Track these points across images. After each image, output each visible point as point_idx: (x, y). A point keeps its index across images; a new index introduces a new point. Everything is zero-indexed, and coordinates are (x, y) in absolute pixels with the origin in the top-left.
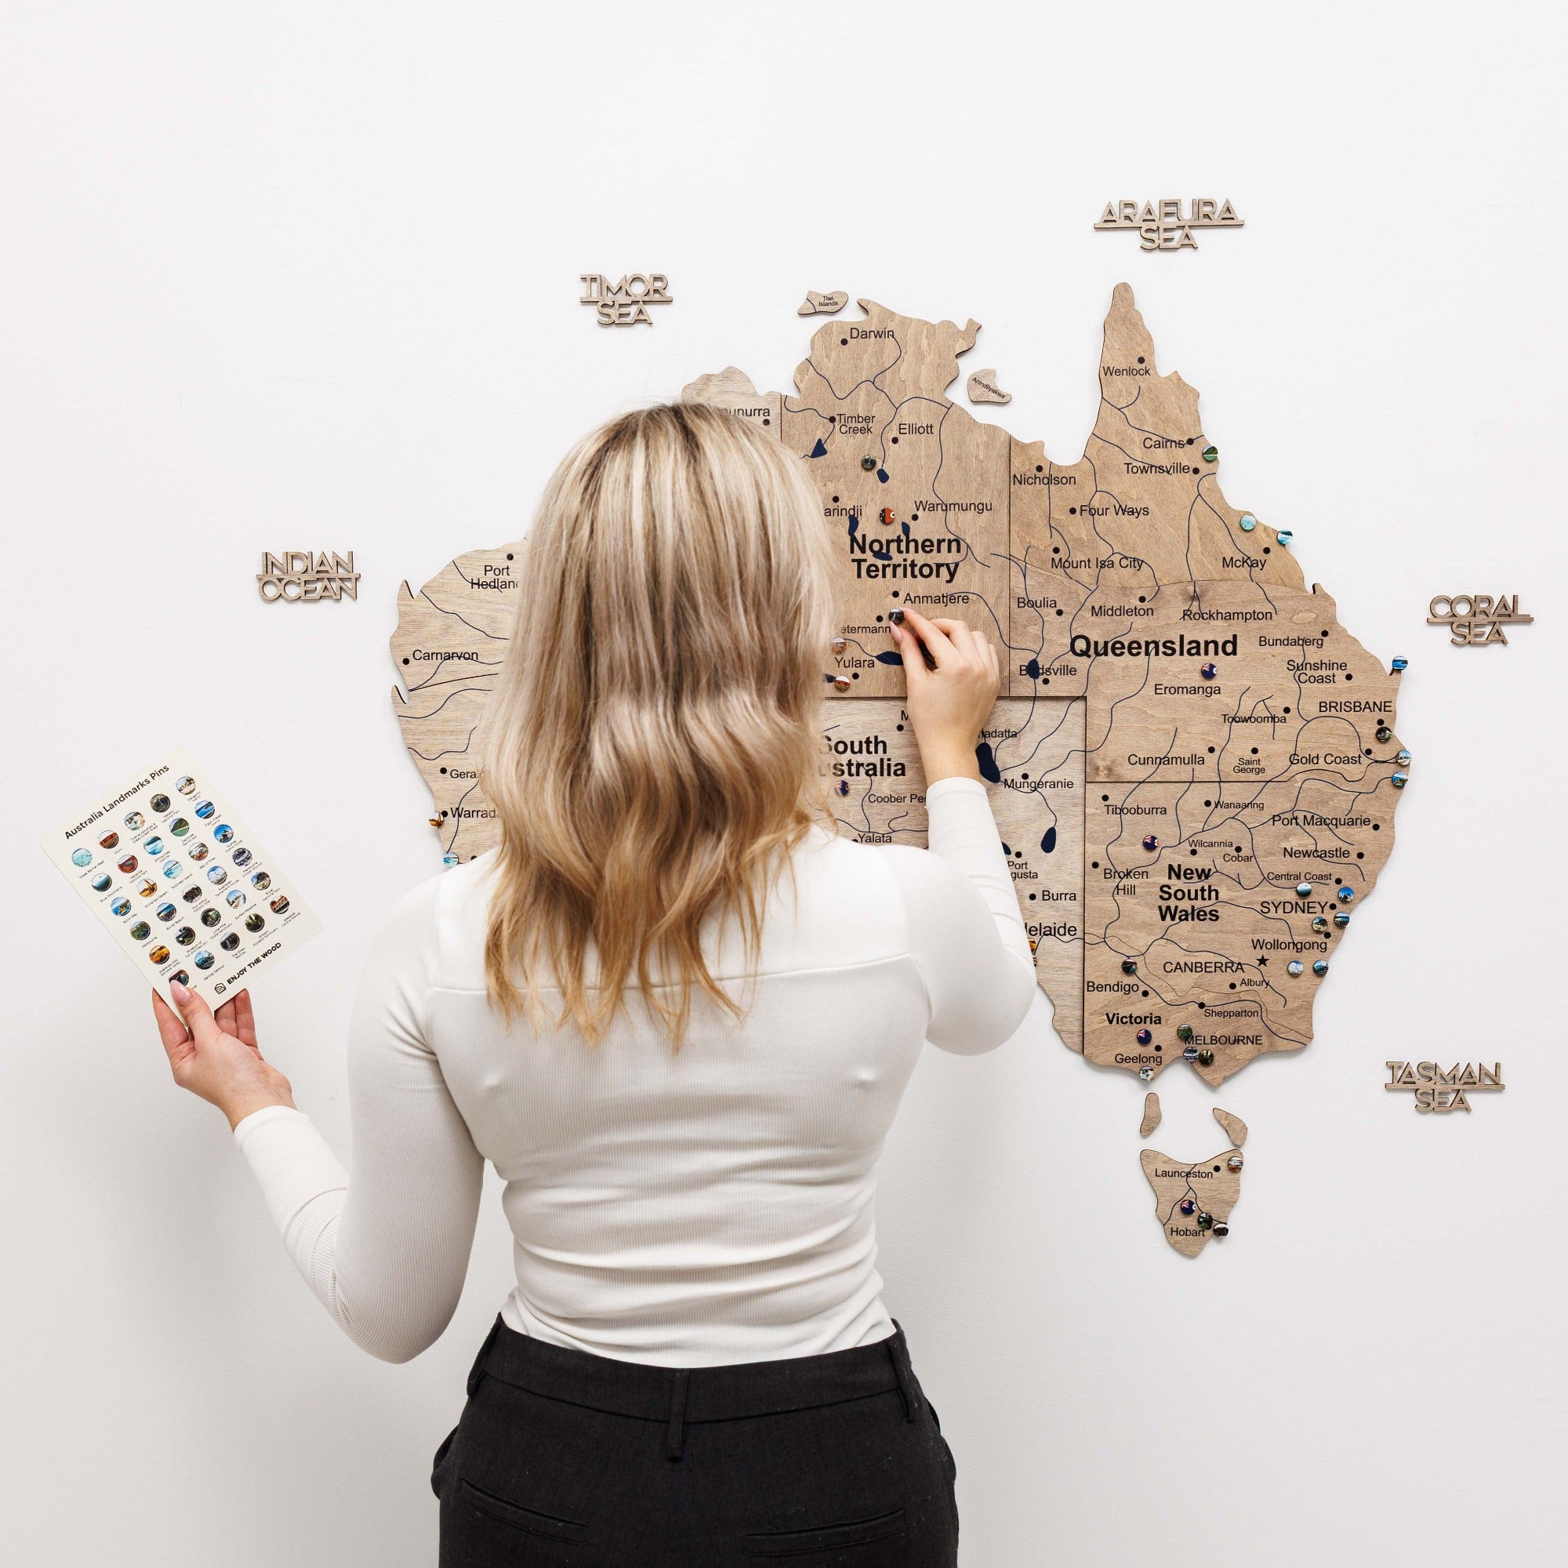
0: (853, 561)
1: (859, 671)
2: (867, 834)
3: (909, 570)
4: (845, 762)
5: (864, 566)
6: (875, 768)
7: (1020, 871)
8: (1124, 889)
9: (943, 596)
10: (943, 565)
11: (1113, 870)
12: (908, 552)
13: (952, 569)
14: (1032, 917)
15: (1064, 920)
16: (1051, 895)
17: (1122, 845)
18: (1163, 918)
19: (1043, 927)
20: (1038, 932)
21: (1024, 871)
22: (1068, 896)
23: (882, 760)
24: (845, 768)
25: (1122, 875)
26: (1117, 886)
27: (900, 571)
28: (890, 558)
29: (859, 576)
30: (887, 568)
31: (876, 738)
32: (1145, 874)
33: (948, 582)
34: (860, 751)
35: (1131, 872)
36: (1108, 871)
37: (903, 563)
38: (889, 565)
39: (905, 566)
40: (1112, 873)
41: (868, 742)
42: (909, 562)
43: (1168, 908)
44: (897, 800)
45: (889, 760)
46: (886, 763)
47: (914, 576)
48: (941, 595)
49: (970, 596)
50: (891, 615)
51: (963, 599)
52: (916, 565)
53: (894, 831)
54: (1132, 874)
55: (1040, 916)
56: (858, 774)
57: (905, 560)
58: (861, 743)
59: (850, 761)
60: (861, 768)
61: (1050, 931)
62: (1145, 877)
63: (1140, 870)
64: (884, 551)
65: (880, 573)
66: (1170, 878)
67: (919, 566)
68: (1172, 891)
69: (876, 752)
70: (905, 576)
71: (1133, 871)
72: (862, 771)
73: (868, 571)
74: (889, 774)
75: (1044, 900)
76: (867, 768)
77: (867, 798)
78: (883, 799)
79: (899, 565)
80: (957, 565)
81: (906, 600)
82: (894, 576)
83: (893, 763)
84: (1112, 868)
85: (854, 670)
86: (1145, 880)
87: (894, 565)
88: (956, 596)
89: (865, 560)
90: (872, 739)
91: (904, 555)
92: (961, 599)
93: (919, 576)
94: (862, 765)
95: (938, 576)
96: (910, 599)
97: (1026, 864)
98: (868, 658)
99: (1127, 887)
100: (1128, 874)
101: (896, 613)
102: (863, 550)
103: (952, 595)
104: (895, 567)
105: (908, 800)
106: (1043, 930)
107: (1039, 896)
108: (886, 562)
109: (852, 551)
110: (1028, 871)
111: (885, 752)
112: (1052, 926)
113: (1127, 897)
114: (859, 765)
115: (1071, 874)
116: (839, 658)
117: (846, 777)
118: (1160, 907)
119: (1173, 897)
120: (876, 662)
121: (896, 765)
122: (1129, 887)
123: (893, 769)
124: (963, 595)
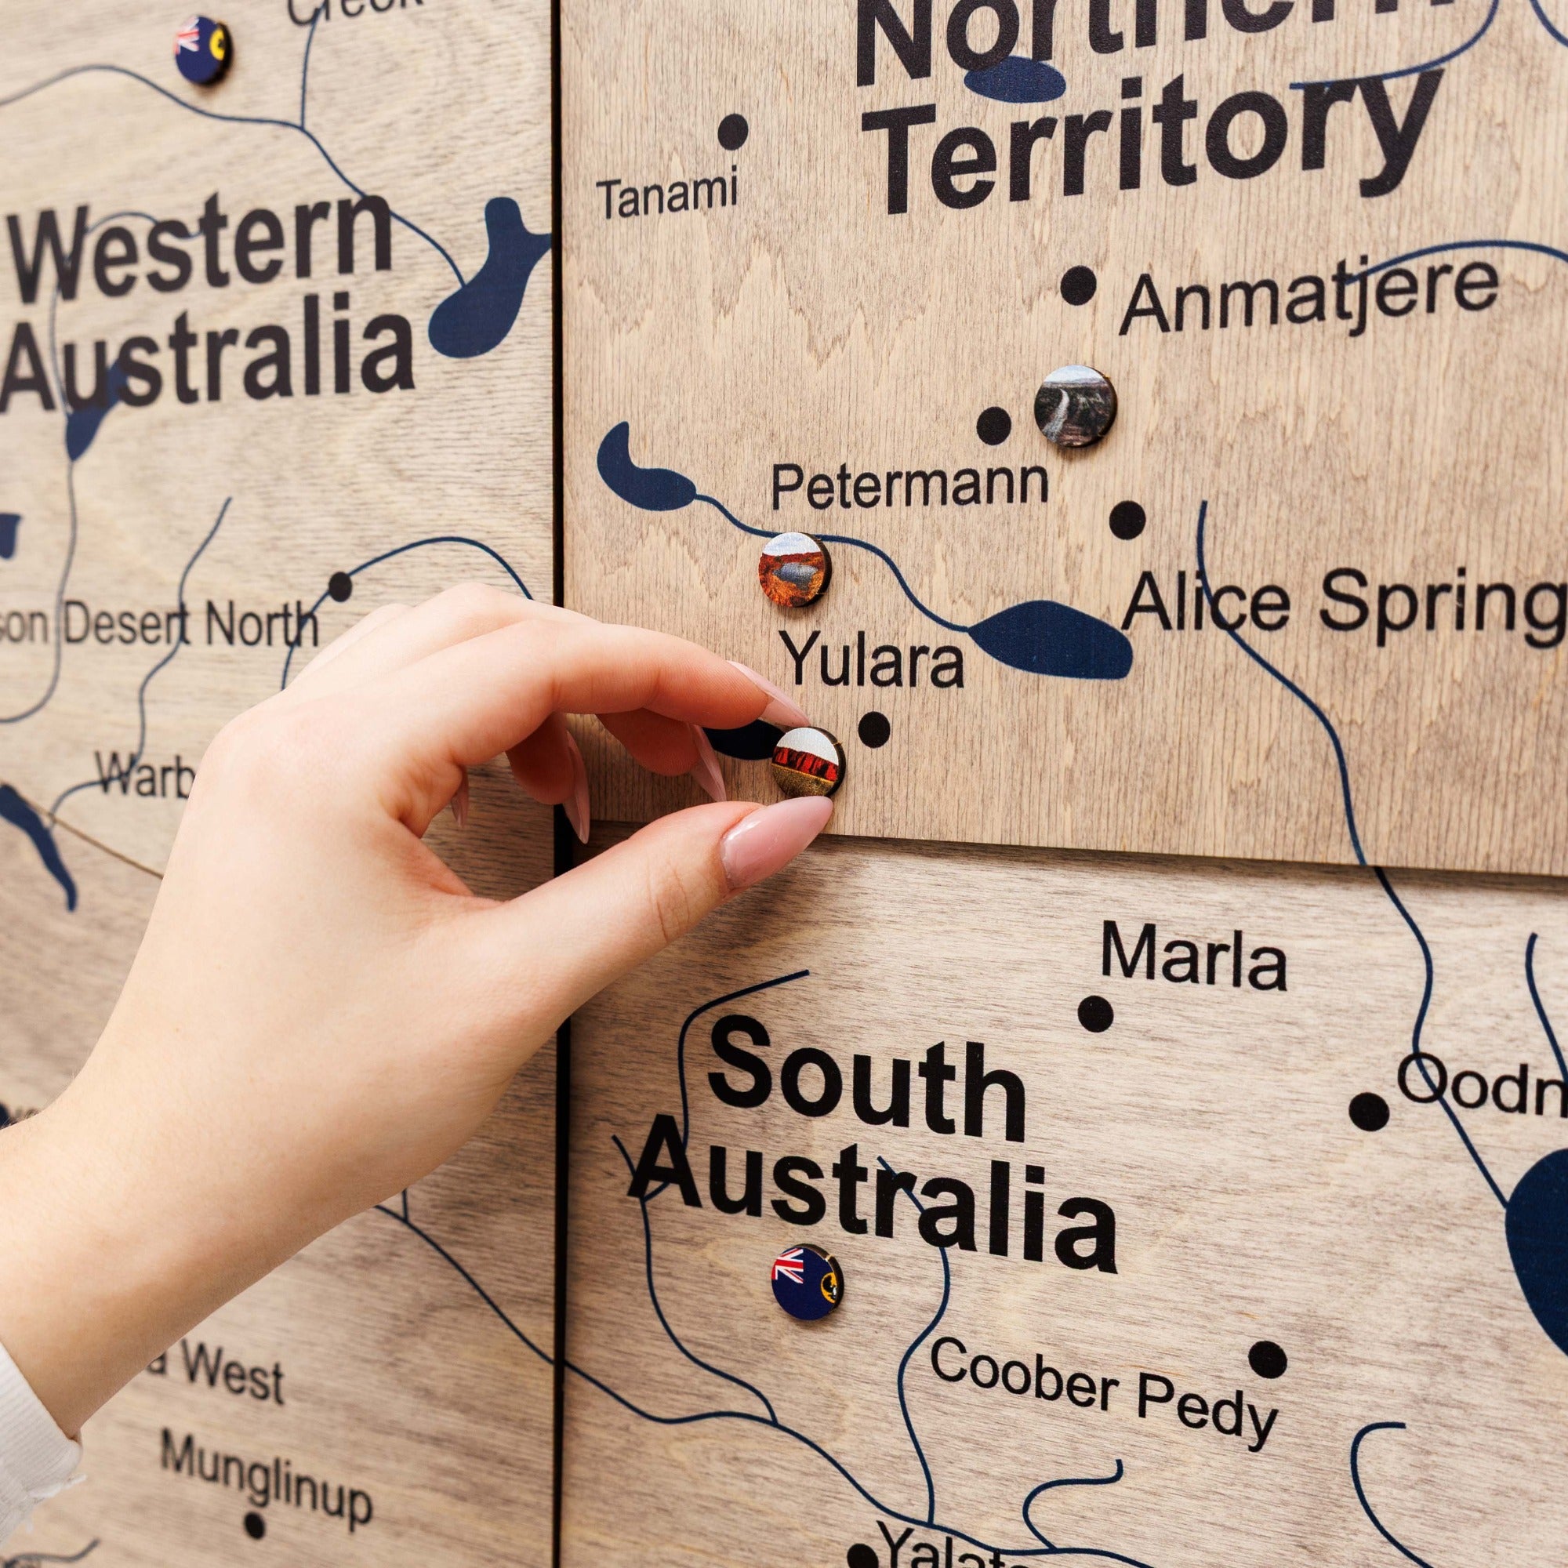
0: (870, 121)
1: (887, 701)
2: (920, 1535)
3: (1152, 135)
4: (827, 1158)
5: (923, 142)
6: (964, 1210)
9: (1342, 278)
10: (1342, 90)
12: (1146, 35)
13: (1399, 111)
23: (1000, 1171)
24: (829, 1187)
27: (1102, 146)
28: (1052, 86)
29: (897, 202)
30: (1039, 144)
31: (975, 1052)
33: (1372, 188)
34: (899, 1114)
37: (1117, 105)
38: (1045, 127)
39: (1131, 119)
41: (936, 1068)
42: (1151, 97)
44: (1069, 1387)
45: (1035, 1174)
46: (1018, 1188)
47: (1177, 173)
48: (1326, 273)
49: (1508, 263)
50: (1045, 404)
51: (1461, 286)
52: (1191, 110)
53: (1052, 1550)
56: (885, 1228)
57: (1132, 87)
58: (901, 1069)
59: (850, 1154)
60: (900, 1196)
64: (1023, 49)
65: (1001, 176)
67: (1205, 113)
69: (974, 1126)
70: (1130, 178)
72: (905, 1211)
73: (943, 168)
74: (1033, 1251)
76: (928, 1203)
77: (923, 1352)
78: (1000, 1374)
79: (1100, 120)
80: (1429, 79)
81: (1133, 311)
82: (1074, 183)
83: (1054, 1195)
85: (865, 698)
87: (1073, 122)
88: (1419, 268)
89: (925, 114)
90: (955, 1058)
91: (1129, 60)
92: (1446, 285)
93: (1206, 171)
94: (907, 1181)
95: (1313, 157)
96: (1156, 310)
98: (935, 637)
101: (1075, 391)
102: (917, 63)
103: (1394, 267)
104: (1079, 130)
105: (1125, 1398)
108: (1031, 112)
109: (866, 75)
111: (1015, 1130)
114: (892, 1182)
116: (800, 633)
117: (828, 1232)
120: (975, 656)
121: (1070, 1208)
123: (1054, 1224)
124: (1459, 259)
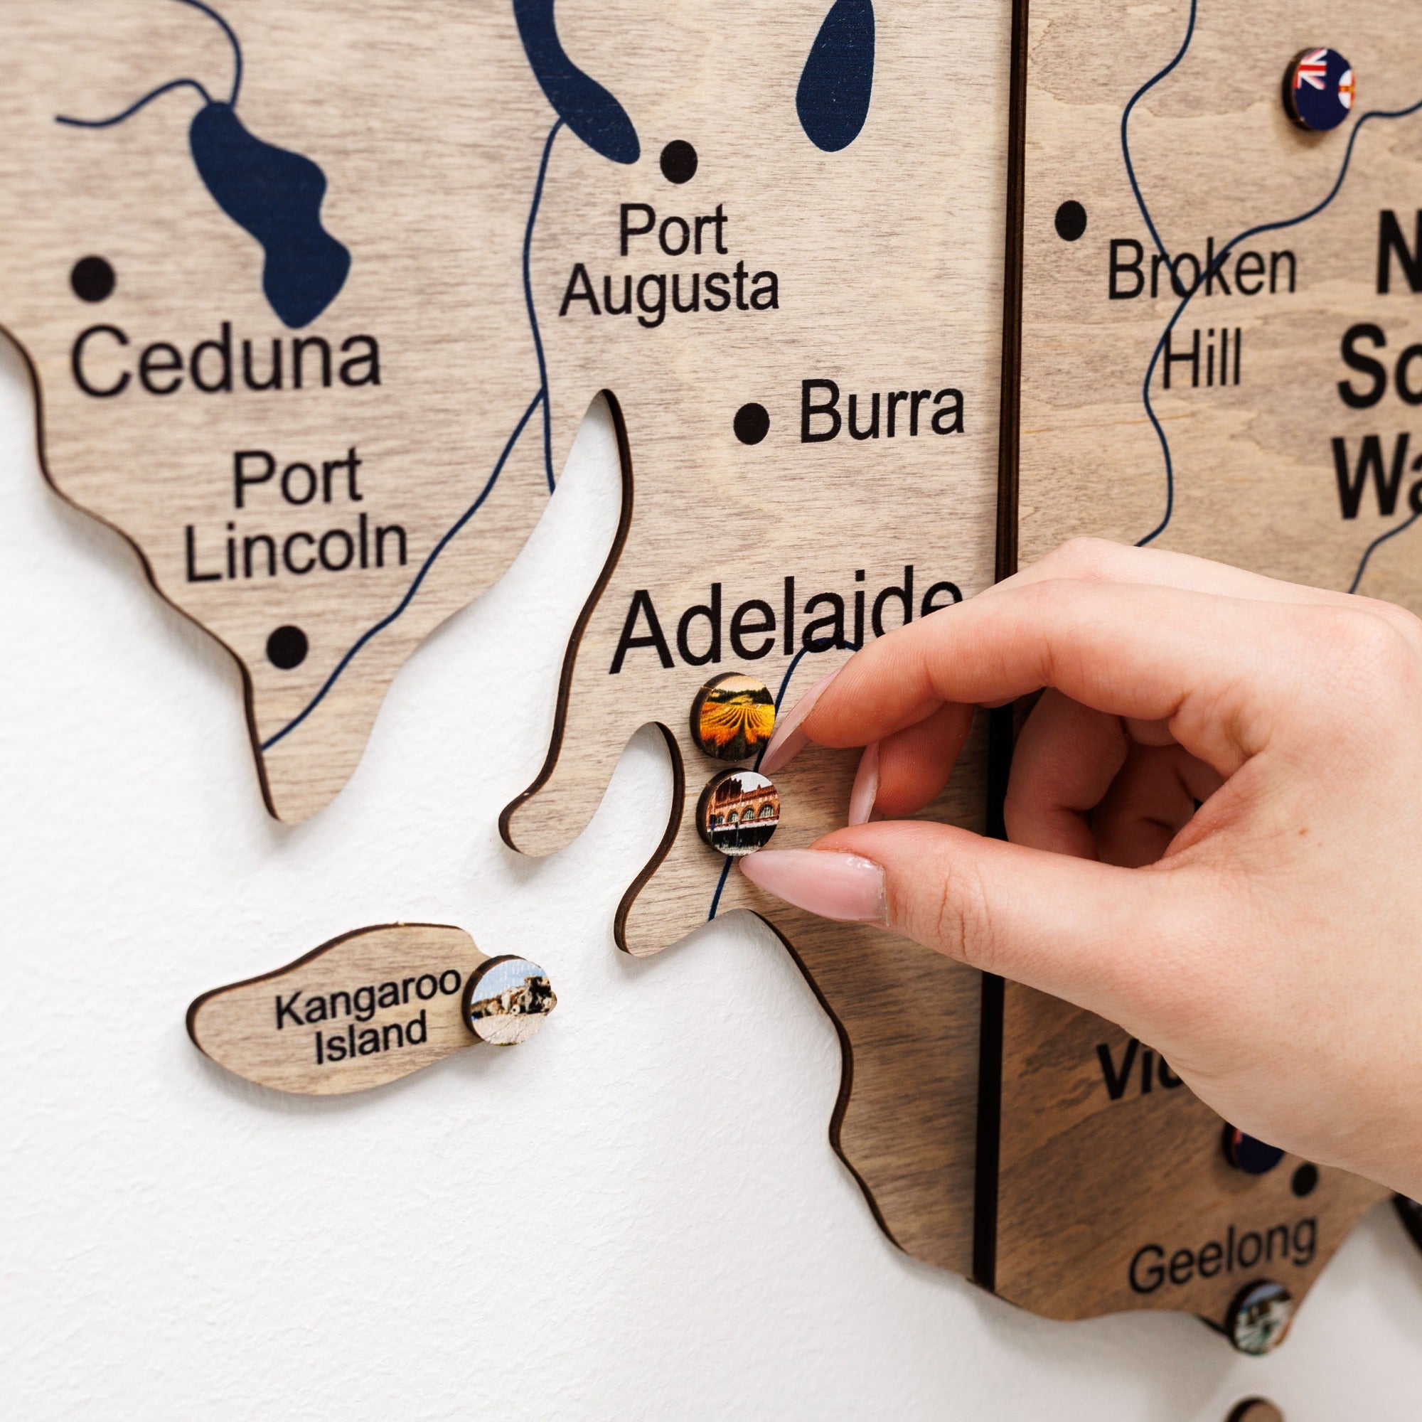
7: (687, 265)
8: (1194, 357)
11: (1150, 250)
14: (748, 543)
15: (901, 552)
16: (842, 408)
17: (1193, 104)
18: (1350, 507)
19: (800, 601)
20: (778, 634)
21: (707, 262)
22: (927, 409)
25: (1186, 274)
26: (1166, 339)
32: (1284, 264)
35: (1224, 255)
36: (1126, 255)
40: (1146, 267)
43: (1371, 446)
54: (1228, 270)
55: (783, 536)
61: (838, 619)
62: (1282, 282)
63: (1265, 244)
66: (1383, 287)
68: (1387, 358)
71: (1236, 253)
75: (807, 437)
84: (1143, 236)
86: (1283, 299)
97: (719, 219)
99: (1205, 341)
100: (1210, 272)
106: (802, 621)
107: (784, 420)
110: (727, 265)
112: (846, 589)
113: (1204, 399)
115: (943, 274)
118: (1339, 445)
119: (1391, 388)
122: (1216, 341)
